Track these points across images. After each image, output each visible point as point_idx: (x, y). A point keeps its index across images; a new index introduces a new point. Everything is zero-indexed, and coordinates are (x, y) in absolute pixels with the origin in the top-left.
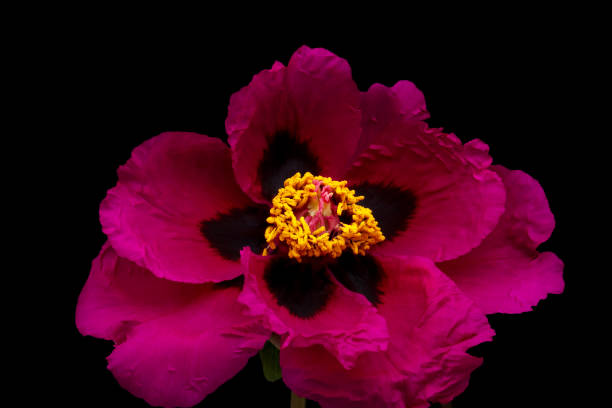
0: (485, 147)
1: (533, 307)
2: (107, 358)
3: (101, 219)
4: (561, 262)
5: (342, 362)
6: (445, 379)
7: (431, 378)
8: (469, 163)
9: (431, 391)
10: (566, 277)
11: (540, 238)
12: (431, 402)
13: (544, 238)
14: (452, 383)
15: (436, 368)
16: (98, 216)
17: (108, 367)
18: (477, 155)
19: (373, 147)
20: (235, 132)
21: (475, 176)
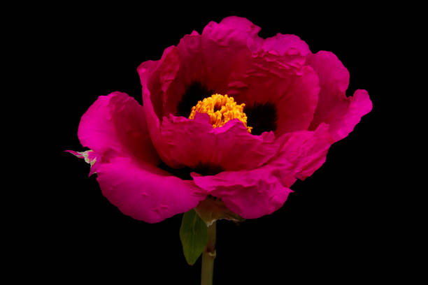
8: (293, 67)
19: (230, 85)
20: (167, 81)
21: (298, 74)
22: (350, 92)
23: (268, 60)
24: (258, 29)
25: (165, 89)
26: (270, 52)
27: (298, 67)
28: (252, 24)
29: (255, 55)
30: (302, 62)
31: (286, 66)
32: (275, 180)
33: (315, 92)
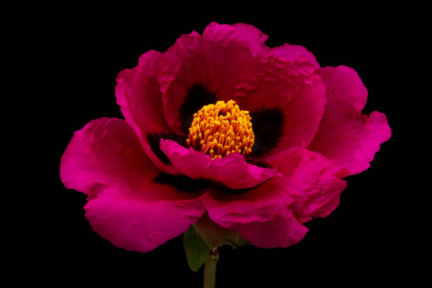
2: (85, 207)
6: (323, 198)
7: (312, 199)
8: (302, 75)
9: (313, 208)
10: (390, 124)
11: (360, 106)
12: (312, 216)
13: (362, 107)
14: (327, 201)
15: (316, 191)
17: (86, 215)
19: (238, 86)
20: (165, 82)
21: (307, 82)
24: (265, 37)
25: (163, 90)
26: (280, 58)
27: (307, 75)
28: (259, 31)
29: (265, 59)
30: (311, 71)
31: (296, 74)
32: (290, 215)
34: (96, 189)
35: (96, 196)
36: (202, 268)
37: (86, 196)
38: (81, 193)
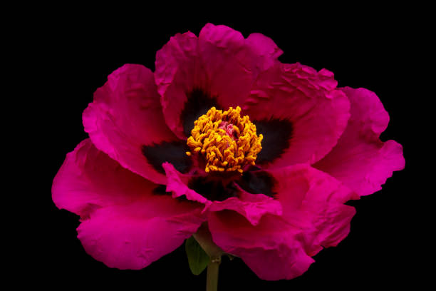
0: (331, 74)
1: (382, 186)
2: (77, 229)
3: (83, 122)
4: (400, 145)
5: (250, 220)
6: (331, 226)
7: (320, 229)
8: (322, 88)
9: (322, 238)
11: (379, 130)
12: (323, 246)
14: (335, 230)
15: (322, 221)
16: (81, 121)
17: (78, 236)
18: (326, 80)
20: (162, 84)
21: (327, 96)
22: (385, 137)
23: (299, 76)
24: (280, 52)
25: (161, 92)
26: (303, 69)
27: (327, 89)
30: (333, 86)
31: (316, 86)
32: (298, 245)
33: (343, 119)
34: (90, 209)
35: (88, 217)
36: (205, 272)
37: (79, 217)
38: (73, 214)
